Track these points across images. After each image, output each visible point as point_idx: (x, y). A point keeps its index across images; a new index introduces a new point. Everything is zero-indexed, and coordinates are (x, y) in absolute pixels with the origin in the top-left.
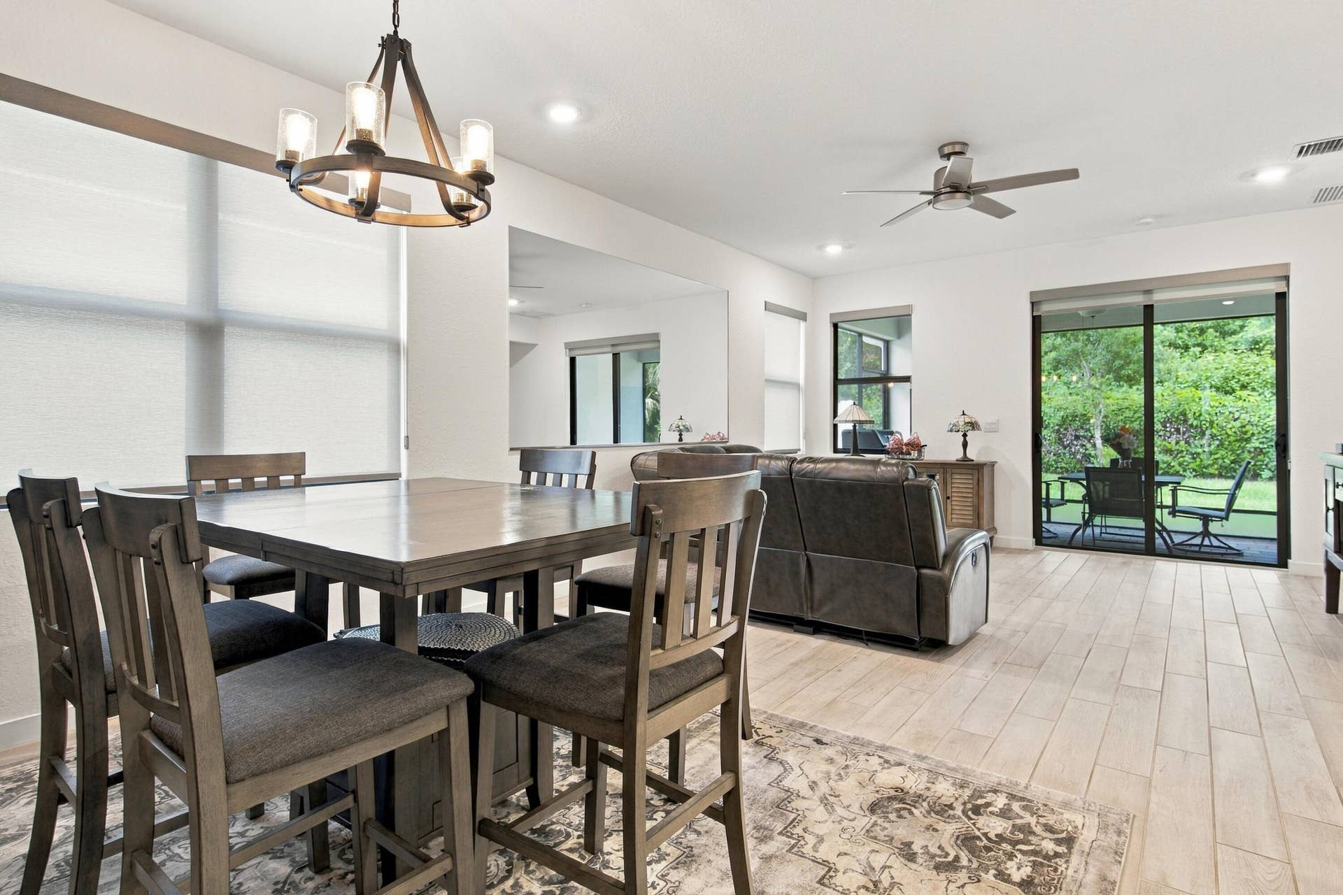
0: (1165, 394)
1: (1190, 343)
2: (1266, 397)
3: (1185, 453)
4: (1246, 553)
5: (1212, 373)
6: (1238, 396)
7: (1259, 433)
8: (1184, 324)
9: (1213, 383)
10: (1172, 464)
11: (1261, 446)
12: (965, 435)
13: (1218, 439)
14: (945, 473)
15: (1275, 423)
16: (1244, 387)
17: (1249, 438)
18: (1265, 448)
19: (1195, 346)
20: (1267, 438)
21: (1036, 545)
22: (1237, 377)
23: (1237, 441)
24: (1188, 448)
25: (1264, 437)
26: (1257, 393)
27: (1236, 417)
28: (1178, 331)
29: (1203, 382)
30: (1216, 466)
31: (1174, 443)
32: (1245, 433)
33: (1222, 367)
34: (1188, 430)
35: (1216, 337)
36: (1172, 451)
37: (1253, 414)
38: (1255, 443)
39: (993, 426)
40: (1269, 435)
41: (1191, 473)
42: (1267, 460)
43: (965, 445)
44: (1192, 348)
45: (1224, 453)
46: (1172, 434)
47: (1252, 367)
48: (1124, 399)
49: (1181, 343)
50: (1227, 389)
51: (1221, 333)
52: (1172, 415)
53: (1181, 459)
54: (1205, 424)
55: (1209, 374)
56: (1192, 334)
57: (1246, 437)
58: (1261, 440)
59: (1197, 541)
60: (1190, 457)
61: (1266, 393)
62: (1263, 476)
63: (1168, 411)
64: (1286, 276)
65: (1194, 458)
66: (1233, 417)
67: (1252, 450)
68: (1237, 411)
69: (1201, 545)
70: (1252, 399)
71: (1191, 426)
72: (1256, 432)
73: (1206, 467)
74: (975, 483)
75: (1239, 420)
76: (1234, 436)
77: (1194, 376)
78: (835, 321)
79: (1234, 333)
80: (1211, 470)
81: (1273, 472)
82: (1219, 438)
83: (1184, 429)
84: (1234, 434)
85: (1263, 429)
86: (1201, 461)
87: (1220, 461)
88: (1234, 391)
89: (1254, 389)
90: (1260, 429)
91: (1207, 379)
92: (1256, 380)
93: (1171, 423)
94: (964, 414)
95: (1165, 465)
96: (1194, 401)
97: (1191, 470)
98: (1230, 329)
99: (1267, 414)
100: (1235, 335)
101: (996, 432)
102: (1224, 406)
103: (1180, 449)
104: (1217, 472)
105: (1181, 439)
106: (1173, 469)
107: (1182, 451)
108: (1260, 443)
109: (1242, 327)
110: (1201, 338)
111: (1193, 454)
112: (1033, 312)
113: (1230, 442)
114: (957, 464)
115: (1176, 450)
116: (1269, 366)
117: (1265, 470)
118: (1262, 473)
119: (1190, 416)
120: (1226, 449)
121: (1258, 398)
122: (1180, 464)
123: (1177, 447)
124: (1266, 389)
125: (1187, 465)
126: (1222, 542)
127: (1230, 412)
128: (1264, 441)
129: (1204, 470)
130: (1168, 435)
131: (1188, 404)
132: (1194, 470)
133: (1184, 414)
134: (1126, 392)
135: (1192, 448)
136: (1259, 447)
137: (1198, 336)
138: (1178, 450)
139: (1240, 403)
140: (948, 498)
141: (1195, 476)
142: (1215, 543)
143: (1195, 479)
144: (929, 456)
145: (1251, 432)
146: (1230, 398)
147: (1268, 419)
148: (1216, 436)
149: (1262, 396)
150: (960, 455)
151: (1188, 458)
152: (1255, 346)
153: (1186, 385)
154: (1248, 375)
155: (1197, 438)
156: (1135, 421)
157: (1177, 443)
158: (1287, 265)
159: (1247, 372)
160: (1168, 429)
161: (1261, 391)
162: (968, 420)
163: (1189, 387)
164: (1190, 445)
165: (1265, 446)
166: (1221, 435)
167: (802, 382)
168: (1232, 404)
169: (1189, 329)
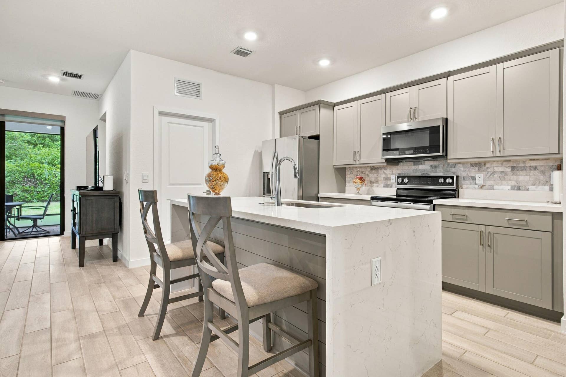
0: (24, 164)
1: (38, 143)
3: (34, 191)
4: (51, 231)
5: (47, 157)
6: (57, 167)
8: (35, 134)
9: (47, 161)
10: (27, 197)
19: (40, 144)
24: (35, 189)
28: (32, 136)
29: (43, 160)
30: (47, 197)
31: (28, 187)
33: (51, 155)
35: (50, 141)
36: (27, 191)
41: (36, 200)
44: (39, 145)
45: (51, 191)
46: (27, 183)
49: (34, 142)
50: (53, 164)
51: (52, 140)
52: (28, 174)
53: (32, 194)
54: (43, 179)
55: (45, 157)
56: (40, 139)
59: (30, 230)
60: (36, 193)
63: (26, 172)
64: (64, 121)
65: (38, 194)
66: (55, 176)
68: (57, 173)
69: (32, 231)
71: (37, 179)
73: (43, 197)
76: (56, 184)
77: (39, 157)
79: (57, 141)
82: (49, 185)
83: (34, 181)
86: (41, 194)
88: (56, 165)
93: (27, 178)
95: (24, 197)
96: (38, 168)
102: (51, 171)
103: (32, 190)
105: (32, 185)
106: (28, 199)
107: (32, 191)
111: (37, 192)
113: (53, 186)
119: (36, 174)
120: (52, 189)
122: (31, 196)
123: (30, 189)
125: (34, 197)
126: (41, 229)
127: (54, 174)
130: (26, 183)
131: (35, 169)
133: (33, 174)
135: (37, 189)
137: (42, 140)
138: (30, 190)
141: (38, 201)
142: (39, 229)
143: (38, 202)
146: (55, 167)
148: (48, 184)
151: (35, 193)
155: (39, 185)
156: (8, 177)
157: (30, 187)
160: (26, 181)
163: (36, 162)
164: (36, 188)
168: (55, 170)
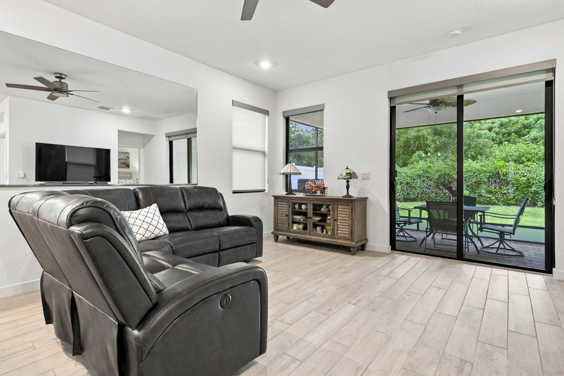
0: (489, 164)
1: (503, 140)
2: (540, 165)
3: (499, 193)
4: (525, 254)
5: (513, 153)
6: (526, 165)
7: (537, 183)
9: (513, 158)
11: (538, 190)
12: (348, 182)
13: (515, 186)
14: (334, 204)
15: (544, 178)
16: (529, 160)
17: (532, 186)
18: (539, 191)
19: (505, 141)
20: (540, 186)
21: (391, 250)
22: (525, 155)
23: (525, 187)
24: (500, 191)
25: (539, 185)
26: (536, 163)
27: (525, 175)
29: (509, 158)
30: (514, 200)
31: (493, 188)
32: (530, 183)
33: (518, 150)
34: (500, 182)
35: (516, 137)
36: (492, 192)
37: (533, 174)
38: (534, 188)
39: (367, 176)
40: (541, 184)
42: (541, 197)
43: (348, 187)
44: (504, 142)
45: (518, 193)
46: (492, 184)
47: (533, 150)
48: (469, 166)
50: (521, 161)
51: (518, 135)
52: (493, 174)
53: (497, 196)
54: (509, 179)
57: (529, 185)
58: (537, 187)
61: (540, 163)
62: (539, 205)
63: (491, 172)
64: (553, 68)
65: (503, 196)
66: (523, 175)
67: (533, 191)
68: (525, 172)
69: (498, 248)
70: (533, 166)
71: (502, 179)
72: (535, 182)
73: (510, 200)
74: (350, 211)
75: (526, 177)
76: (523, 185)
77: (504, 155)
78: (287, 115)
79: (525, 135)
80: (512, 202)
81: (543, 203)
84: (523, 184)
85: (539, 181)
86: (507, 197)
87: (517, 197)
88: (524, 162)
89: (534, 162)
90: (537, 181)
91: (510, 156)
92: (535, 157)
93: (492, 178)
94: (347, 168)
95: (489, 199)
96: (503, 167)
97: (502, 202)
98: (523, 133)
99: (541, 174)
100: (525, 136)
101: (369, 179)
102: (519, 169)
103: (497, 191)
104: (514, 203)
105: (497, 186)
106: (493, 201)
108: (537, 188)
109: (528, 132)
110: (509, 138)
111: (503, 194)
112: (390, 104)
113: (521, 187)
114: (343, 199)
115: (494, 192)
116: (541, 149)
117: (539, 202)
118: (538, 203)
119: (501, 174)
120: (519, 191)
121: (536, 166)
122: (497, 198)
123: (495, 190)
124: (540, 161)
125: (500, 199)
126: (511, 247)
127: (522, 173)
128: (539, 187)
129: (508, 201)
131: (500, 169)
132: (503, 201)
133: (498, 173)
134: (470, 163)
136: (536, 191)
137: (507, 137)
139: (527, 168)
140: (335, 220)
144: (329, 194)
145: (532, 182)
146: (522, 165)
147: (541, 176)
149: (538, 165)
150: (345, 194)
151: (500, 195)
152: (535, 140)
153: (500, 159)
154: (531, 154)
155: (505, 186)
156: (474, 177)
157: (495, 188)
158: (554, 61)
159: (530, 153)
160: (491, 181)
161: (538, 162)
162: (348, 171)
164: (501, 189)
165: (540, 190)
166: (517, 184)
167: (266, 151)
168: (523, 169)
169: (502, 133)
